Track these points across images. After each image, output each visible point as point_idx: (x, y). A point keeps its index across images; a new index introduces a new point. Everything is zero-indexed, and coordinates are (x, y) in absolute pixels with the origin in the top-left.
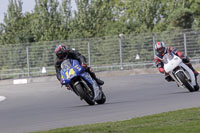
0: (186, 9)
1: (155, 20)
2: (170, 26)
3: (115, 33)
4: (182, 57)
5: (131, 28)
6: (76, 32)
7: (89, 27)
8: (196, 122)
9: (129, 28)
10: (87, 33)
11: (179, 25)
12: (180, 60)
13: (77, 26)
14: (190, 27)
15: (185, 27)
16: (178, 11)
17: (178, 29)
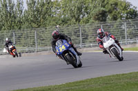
0: (102, 9)
1: (81, 16)
2: (92, 20)
3: (54, 25)
4: (114, 39)
5: (64, 21)
6: (27, 24)
7: (36, 20)
8: (109, 85)
9: (63, 21)
10: (34, 25)
11: (98, 19)
12: (113, 41)
13: (27, 20)
14: (105, 20)
15: (102, 21)
16: (97, 10)
17: (97, 22)
